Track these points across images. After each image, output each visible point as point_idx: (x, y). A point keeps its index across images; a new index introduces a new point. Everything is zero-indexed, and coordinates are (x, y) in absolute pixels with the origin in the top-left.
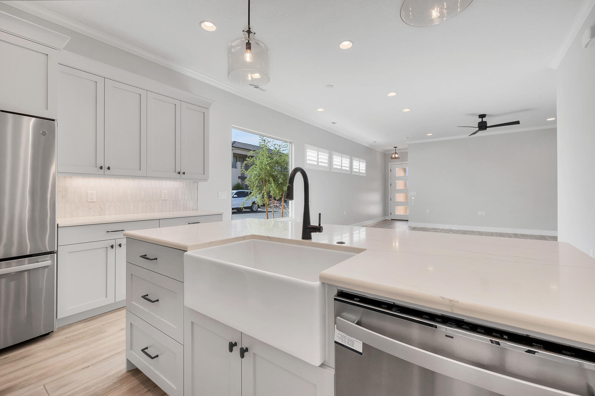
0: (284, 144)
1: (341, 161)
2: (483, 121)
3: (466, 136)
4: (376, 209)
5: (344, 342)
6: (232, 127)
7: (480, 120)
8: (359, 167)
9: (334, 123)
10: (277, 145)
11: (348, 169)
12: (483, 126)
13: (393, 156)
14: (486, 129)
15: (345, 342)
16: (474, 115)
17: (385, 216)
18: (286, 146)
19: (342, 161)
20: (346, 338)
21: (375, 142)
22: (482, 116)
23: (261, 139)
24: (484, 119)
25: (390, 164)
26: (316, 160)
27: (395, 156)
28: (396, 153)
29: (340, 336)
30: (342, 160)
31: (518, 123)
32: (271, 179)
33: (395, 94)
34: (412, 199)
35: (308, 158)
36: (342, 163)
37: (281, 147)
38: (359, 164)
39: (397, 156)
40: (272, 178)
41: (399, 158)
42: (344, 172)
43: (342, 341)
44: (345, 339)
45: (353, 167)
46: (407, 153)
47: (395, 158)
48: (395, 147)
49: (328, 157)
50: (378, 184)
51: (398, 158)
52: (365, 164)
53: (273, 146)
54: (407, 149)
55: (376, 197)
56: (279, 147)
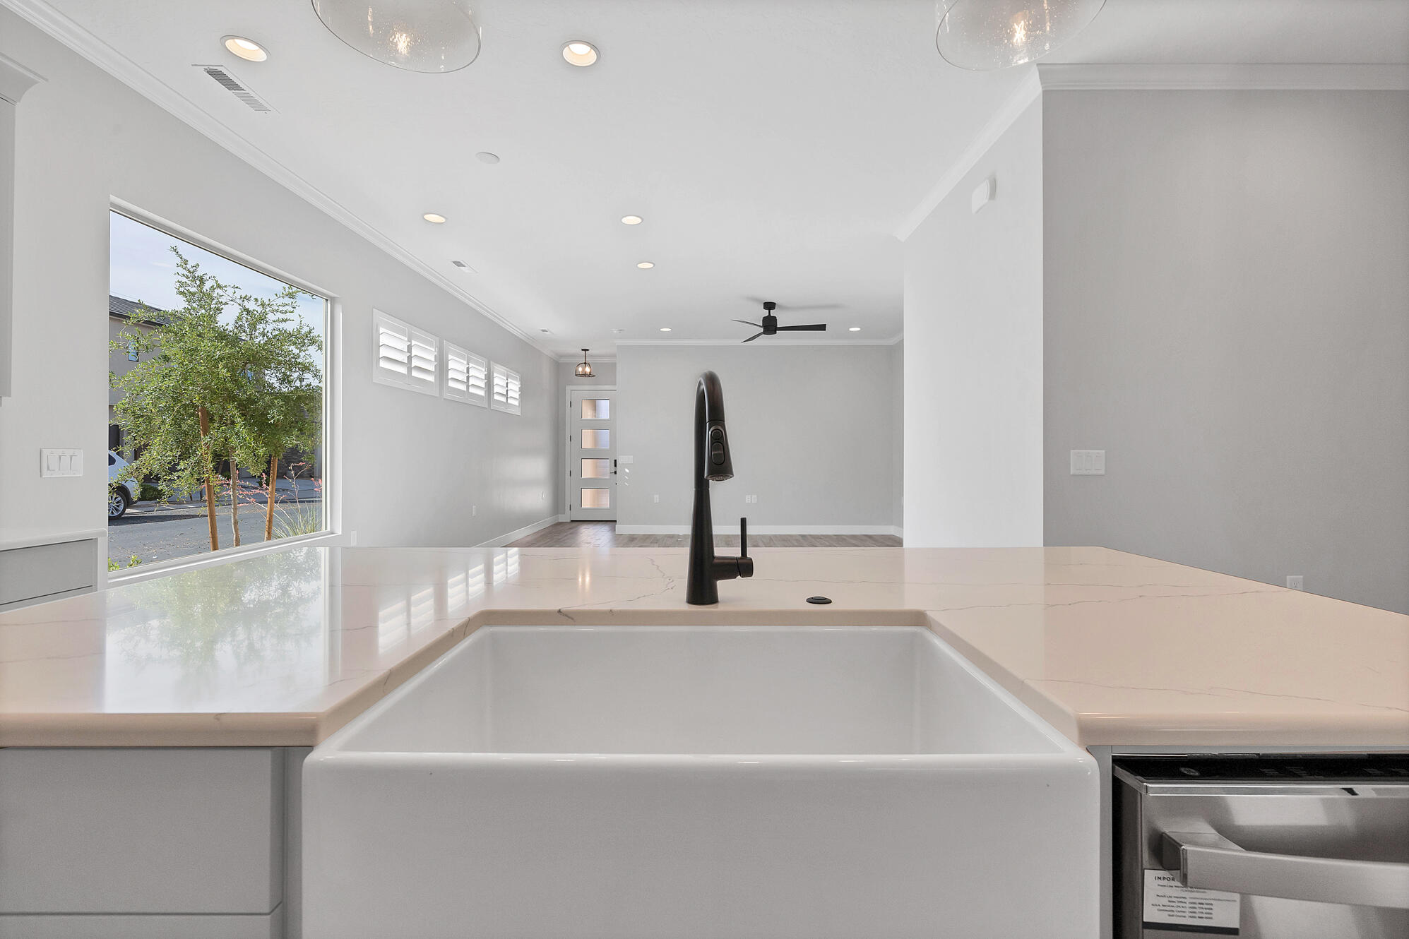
0: (280, 301)
1: (465, 371)
2: (772, 315)
3: (738, 342)
4: (536, 499)
5: (1179, 914)
6: (113, 205)
7: (766, 313)
8: (507, 391)
9: (458, 264)
10: (256, 300)
11: (482, 393)
12: (770, 326)
13: (580, 369)
14: (776, 333)
15: (1184, 914)
16: (756, 300)
17: (558, 514)
18: (289, 308)
19: (468, 372)
20: (1183, 900)
21: (543, 331)
22: (769, 306)
23: (186, 273)
24: (773, 313)
25: (568, 388)
26: (404, 358)
27: (583, 370)
28: (585, 363)
29: (1165, 901)
30: (468, 369)
31: (822, 327)
32: (232, 409)
33: (639, 220)
34: (626, 472)
35: (383, 352)
36: (468, 377)
37: (269, 309)
38: (507, 383)
39: (588, 370)
40: (237, 408)
41: (594, 376)
42: (472, 401)
43: (1172, 913)
44: (1179, 904)
45: (493, 390)
46: (614, 365)
47: (585, 375)
48: (586, 350)
49: (435, 356)
50: (542, 437)
51: (590, 375)
52: (518, 383)
53: (238, 301)
54: (614, 356)
55: (538, 467)
56: (259, 309)
